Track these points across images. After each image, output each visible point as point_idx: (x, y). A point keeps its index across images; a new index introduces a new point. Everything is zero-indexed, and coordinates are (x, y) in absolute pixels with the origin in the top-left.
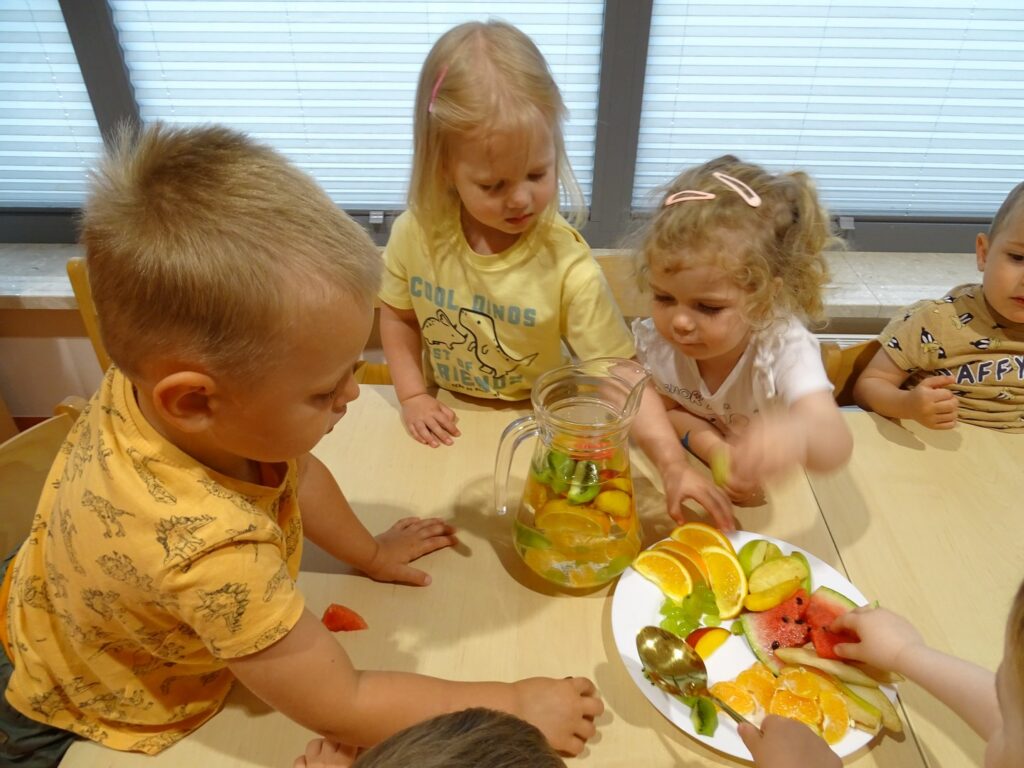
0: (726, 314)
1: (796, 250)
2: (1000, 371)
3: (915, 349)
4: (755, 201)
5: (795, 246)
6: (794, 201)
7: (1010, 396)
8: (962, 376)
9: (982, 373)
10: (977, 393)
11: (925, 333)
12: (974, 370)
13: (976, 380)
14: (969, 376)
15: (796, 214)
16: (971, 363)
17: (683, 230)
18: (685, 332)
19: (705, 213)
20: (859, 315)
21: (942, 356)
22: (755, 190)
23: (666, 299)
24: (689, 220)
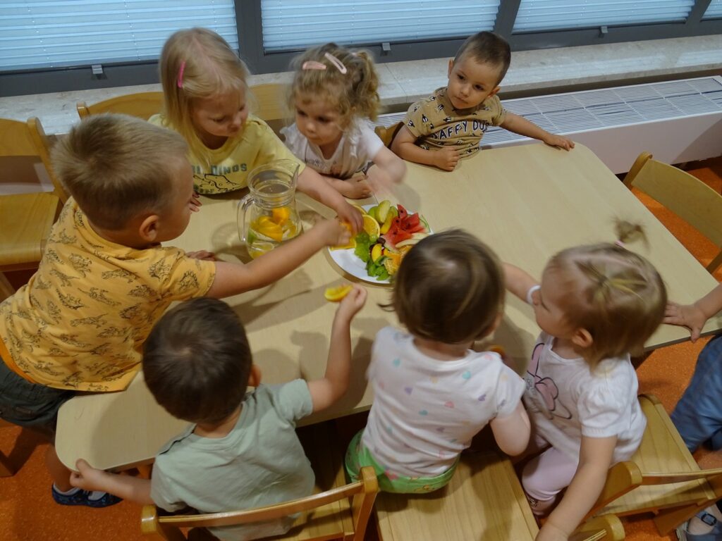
0: (332, 124)
1: (362, 94)
2: (457, 130)
3: (420, 125)
4: (344, 71)
5: (362, 93)
6: (361, 70)
7: (462, 141)
8: (441, 136)
9: (449, 132)
10: (449, 142)
11: (424, 117)
12: (446, 132)
13: (447, 136)
14: (444, 135)
15: (362, 76)
16: (444, 129)
17: (311, 83)
18: (312, 132)
19: (322, 76)
20: (397, 103)
21: (432, 128)
22: (344, 65)
23: (302, 113)
24: (314, 80)
